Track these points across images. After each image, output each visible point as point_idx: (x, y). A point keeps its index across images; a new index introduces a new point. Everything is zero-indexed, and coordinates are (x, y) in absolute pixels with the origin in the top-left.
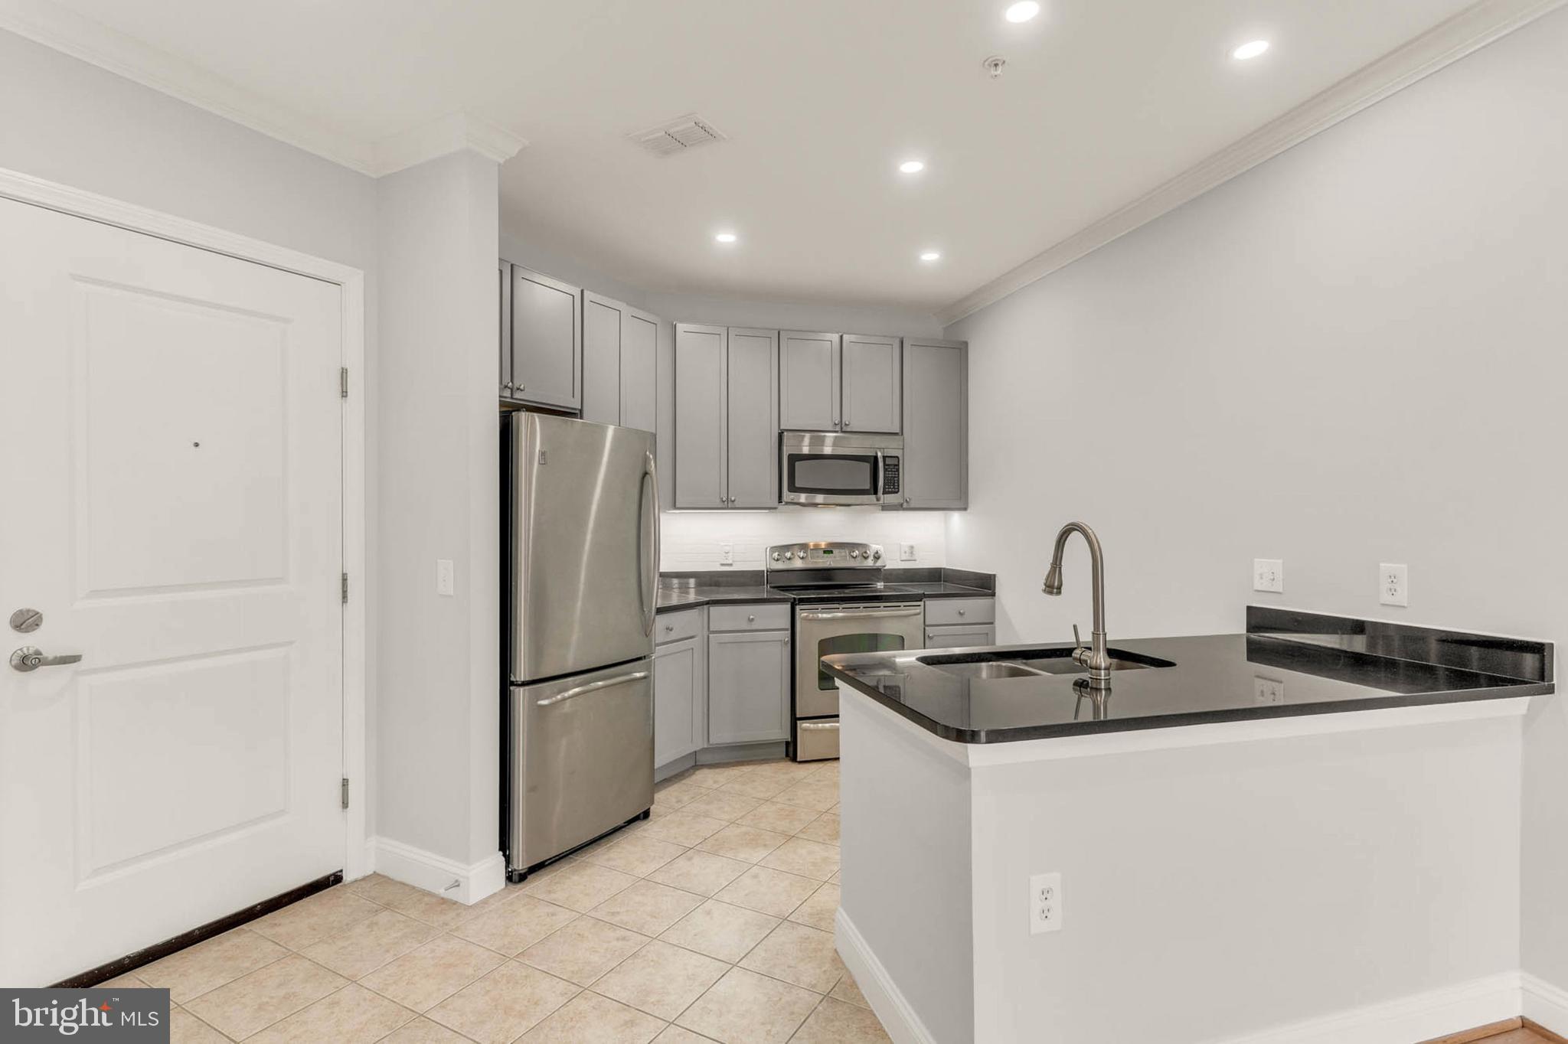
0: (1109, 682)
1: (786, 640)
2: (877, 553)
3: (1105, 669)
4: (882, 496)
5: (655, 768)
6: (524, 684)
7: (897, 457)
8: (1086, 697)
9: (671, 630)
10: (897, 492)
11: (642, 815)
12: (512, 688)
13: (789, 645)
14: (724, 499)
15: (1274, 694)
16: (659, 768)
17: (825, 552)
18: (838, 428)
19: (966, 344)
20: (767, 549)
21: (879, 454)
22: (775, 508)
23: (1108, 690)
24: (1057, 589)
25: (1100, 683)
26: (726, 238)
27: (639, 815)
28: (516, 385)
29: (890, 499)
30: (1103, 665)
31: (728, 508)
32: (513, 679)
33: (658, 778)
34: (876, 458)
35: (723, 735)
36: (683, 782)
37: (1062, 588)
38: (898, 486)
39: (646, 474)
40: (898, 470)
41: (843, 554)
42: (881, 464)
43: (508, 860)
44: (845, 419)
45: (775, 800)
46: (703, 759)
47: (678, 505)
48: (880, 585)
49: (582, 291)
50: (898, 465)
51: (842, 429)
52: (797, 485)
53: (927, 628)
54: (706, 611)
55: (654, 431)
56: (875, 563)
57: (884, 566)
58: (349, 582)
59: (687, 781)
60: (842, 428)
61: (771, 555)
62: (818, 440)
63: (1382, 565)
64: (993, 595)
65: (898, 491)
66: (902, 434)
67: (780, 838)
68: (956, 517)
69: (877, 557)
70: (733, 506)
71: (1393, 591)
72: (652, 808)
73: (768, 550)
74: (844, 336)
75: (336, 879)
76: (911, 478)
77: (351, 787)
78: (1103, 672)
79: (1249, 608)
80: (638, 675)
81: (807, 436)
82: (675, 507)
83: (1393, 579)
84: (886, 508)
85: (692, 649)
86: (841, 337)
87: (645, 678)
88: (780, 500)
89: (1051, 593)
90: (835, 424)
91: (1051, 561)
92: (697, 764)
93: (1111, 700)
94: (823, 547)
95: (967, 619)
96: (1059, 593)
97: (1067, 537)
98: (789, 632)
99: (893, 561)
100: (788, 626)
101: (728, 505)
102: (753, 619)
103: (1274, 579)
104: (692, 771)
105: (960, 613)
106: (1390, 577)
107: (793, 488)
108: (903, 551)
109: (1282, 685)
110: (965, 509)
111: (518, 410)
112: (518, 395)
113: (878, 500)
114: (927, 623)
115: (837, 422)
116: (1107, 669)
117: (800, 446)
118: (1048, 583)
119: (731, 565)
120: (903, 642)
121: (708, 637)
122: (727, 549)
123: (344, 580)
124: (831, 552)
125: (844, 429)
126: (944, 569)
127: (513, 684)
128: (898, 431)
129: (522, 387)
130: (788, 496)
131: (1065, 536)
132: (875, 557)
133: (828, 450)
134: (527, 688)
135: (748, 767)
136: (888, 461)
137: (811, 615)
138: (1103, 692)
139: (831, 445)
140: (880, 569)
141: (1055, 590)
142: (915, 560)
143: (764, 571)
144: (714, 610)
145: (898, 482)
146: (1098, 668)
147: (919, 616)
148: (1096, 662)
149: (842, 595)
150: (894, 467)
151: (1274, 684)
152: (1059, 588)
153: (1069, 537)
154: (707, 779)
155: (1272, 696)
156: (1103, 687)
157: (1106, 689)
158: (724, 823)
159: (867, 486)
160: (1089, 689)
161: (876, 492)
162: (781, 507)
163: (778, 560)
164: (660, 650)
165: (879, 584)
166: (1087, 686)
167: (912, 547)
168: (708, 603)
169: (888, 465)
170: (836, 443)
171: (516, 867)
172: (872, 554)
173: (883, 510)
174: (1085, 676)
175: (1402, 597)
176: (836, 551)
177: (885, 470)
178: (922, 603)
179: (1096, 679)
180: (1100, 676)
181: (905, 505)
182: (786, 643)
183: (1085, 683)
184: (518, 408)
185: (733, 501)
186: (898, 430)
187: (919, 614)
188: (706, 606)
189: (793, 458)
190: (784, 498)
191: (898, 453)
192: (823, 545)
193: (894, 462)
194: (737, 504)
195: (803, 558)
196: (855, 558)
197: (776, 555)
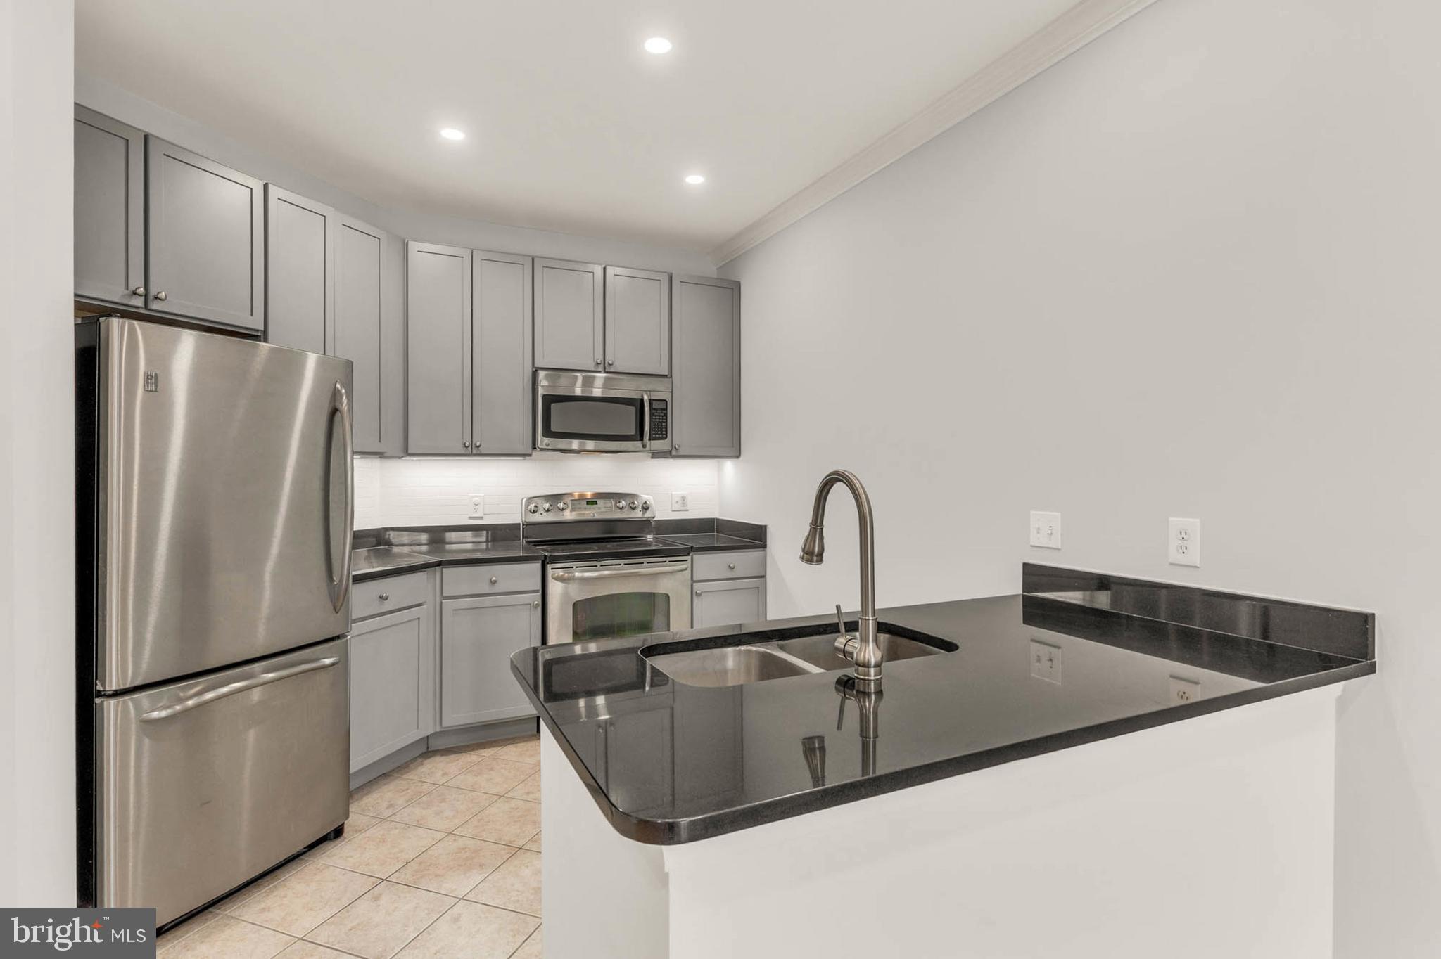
0: (881, 683)
1: (536, 602)
2: (645, 503)
3: (875, 667)
4: (648, 443)
5: (351, 773)
6: (117, 694)
7: (665, 401)
8: (849, 699)
9: (386, 599)
10: (665, 438)
11: (332, 835)
12: (97, 701)
13: (540, 609)
14: (467, 447)
15: (1051, 660)
16: (355, 773)
17: (589, 503)
18: (600, 368)
19: (738, 284)
20: (523, 499)
21: (646, 398)
22: (530, 455)
23: (879, 693)
24: (817, 556)
25: (869, 685)
26: (453, 134)
27: (330, 833)
28: (153, 292)
29: (657, 445)
30: (873, 661)
31: (472, 455)
32: (99, 687)
33: (354, 785)
34: (642, 400)
35: (457, 716)
36: (405, 777)
37: (824, 555)
38: (666, 431)
39: (336, 411)
40: (666, 415)
41: (610, 505)
42: (647, 409)
44: (609, 359)
45: (510, 795)
46: (435, 744)
47: (413, 451)
48: (650, 537)
49: (266, 187)
50: (666, 409)
51: (605, 368)
52: (553, 429)
53: (694, 584)
54: (438, 574)
56: (643, 514)
57: (654, 518)
59: (411, 775)
60: (605, 366)
61: (526, 506)
62: (588, 383)
63: (1171, 519)
64: (764, 546)
65: (667, 437)
66: (671, 376)
67: (503, 852)
68: (729, 465)
69: (646, 508)
70: (478, 453)
71: (1183, 549)
72: (346, 822)
73: (524, 501)
74: (609, 269)
76: (682, 424)
78: (872, 671)
79: (1025, 565)
80: (328, 661)
82: (407, 453)
83: (1184, 535)
84: (655, 455)
85: (419, 619)
86: (605, 269)
87: (333, 664)
88: (534, 448)
89: (810, 561)
90: (598, 364)
91: (810, 521)
92: (429, 750)
93: (882, 705)
94: (589, 497)
95: (737, 573)
96: (820, 561)
97: (830, 488)
98: (539, 594)
99: (662, 512)
100: (539, 587)
101: (472, 450)
102: (495, 582)
103: (1051, 534)
104: (420, 760)
105: (729, 566)
106: (1181, 533)
107: (548, 433)
108: (674, 501)
109: (1060, 650)
110: (738, 457)
111: (109, 315)
112: (155, 305)
113: (644, 446)
114: (694, 579)
115: (599, 361)
116: (878, 665)
117: (574, 386)
118: (806, 550)
119: (482, 518)
120: (669, 600)
121: (441, 603)
122: (476, 500)
124: (594, 503)
125: (608, 368)
126: (717, 519)
127: (99, 694)
128: (667, 374)
129: (163, 295)
130: (543, 441)
131: (828, 487)
132: (643, 508)
133: (597, 392)
134: (120, 699)
135: (490, 750)
136: (655, 405)
137: (566, 575)
138: (873, 697)
139: (601, 387)
140: (649, 521)
141: (815, 558)
142: (687, 510)
143: (519, 524)
144: (448, 572)
145: (666, 428)
146: (866, 665)
147: (687, 571)
148: (864, 657)
149: (601, 551)
150: (661, 411)
151: (1052, 649)
152: (820, 555)
153: (833, 488)
154: (439, 769)
155: (1050, 662)
156: (873, 691)
157: (876, 693)
158: (439, 835)
159: (632, 431)
160: (855, 692)
161: (641, 438)
162: (536, 454)
163: (548, 511)
164: (356, 628)
165: (648, 536)
166: (852, 687)
167: (683, 498)
168: (439, 564)
169: (654, 409)
170: (607, 384)
172: (641, 505)
173: (652, 458)
174: (851, 672)
175: (1194, 557)
176: (601, 502)
177: (651, 415)
178: (689, 558)
179: (864, 680)
180: (870, 676)
181: (674, 453)
182: (536, 607)
183: (851, 681)
184: (110, 312)
185: (479, 447)
186: (666, 372)
187: (686, 569)
188: (438, 568)
189: (550, 400)
190: (539, 444)
191: (666, 397)
192: (589, 495)
193: (662, 406)
194: (483, 450)
195: (563, 510)
196: (621, 508)
197: (532, 506)
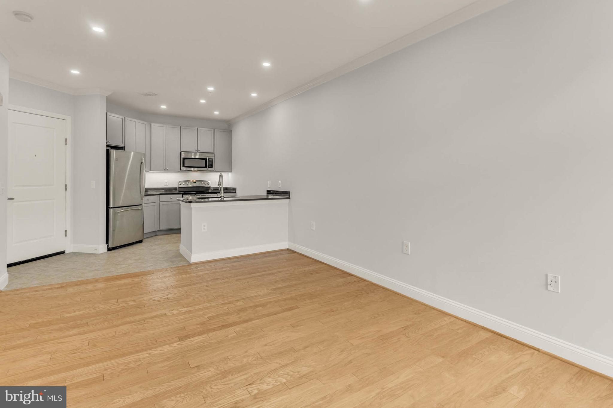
2: (208, 183)
4: (208, 168)
5: (144, 233)
6: (112, 208)
7: (212, 159)
9: (149, 200)
10: (213, 168)
12: (109, 209)
14: (165, 169)
16: (146, 233)
17: (194, 183)
19: (232, 131)
21: (207, 158)
22: (179, 171)
26: (164, 107)
27: (140, 241)
28: (108, 141)
29: (210, 169)
33: (145, 235)
34: (206, 159)
35: (163, 227)
36: (152, 237)
39: (142, 163)
40: (213, 162)
41: (200, 183)
43: (108, 246)
44: (199, 149)
46: (158, 233)
47: (152, 170)
49: (125, 118)
52: (186, 165)
54: (159, 196)
55: (144, 152)
56: (208, 185)
58: (67, 186)
61: (179, 183)
62: (195, 155)
64: (236, 193)
68: (230, 174)
72: (143, 240)
75: (63, 252)
76: (217, 164)
77: (67, 232)
80: (140, 208)
81: (193, 153)
82: (151, 171)
84: (211, 171)
85: (155, 205)
86: (198, 128)
87: (141, 209)
92: (157, 235)
99: (213, 185)
101: (166, 170)
102: (172, 198)
103: (270, 185)
104: (155, 236)
107: (184, 166)
110: (232, 172)
111: (111, 148)
112: (111, 144)
113: (207, 169)
115: (196, 150)
117: (192, 155)
119: (168, 186)
121: (160, 202)
122: (166, 182)
123: (66, 186)
124: (196, 183)
125: (198, 151)
126: (227, 187)
127: (110, 208)
130: (183, 168)
133: (197, 157)
135: (170, 235)
136: (210, 160)
140: (210, 187)
143: (177, 187)
144: (161, 196)
145: (213, 165)
154: (159, 237)
159: (204, 166)
161: (206, 168)
162: (181, 171)
163: (184, 184)
164: (145, 205)
165: (209, 190)
170: (199, 155)
171: (110, 247)
176: (197, 182)
177: (209, 162)
181: (215, 171)
185: (167, 169)
186: (213, 152)
188: (159, 195)
189: (184, 159)
190: (182, 169)
191: (213, 158)
192: (195, 181)
193: (212, 160)
194: (168, 170)
195: (188, 184)
196: (202, 184)
197: (180, 183)
